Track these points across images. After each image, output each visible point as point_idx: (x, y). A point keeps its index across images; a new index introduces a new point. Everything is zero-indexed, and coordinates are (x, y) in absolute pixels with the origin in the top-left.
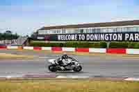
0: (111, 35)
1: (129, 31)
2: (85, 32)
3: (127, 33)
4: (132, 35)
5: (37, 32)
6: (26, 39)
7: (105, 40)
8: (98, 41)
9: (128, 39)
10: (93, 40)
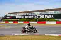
0: (39, 16)
1: (47, 14)
2: (28, 14)
3: (46, 15)
4: (48, 15)
5: (7, 15)
6: (1, 18)
7: (36, 18)
8: (33, 18)
9: (47, 17)
10: (32, 18)
